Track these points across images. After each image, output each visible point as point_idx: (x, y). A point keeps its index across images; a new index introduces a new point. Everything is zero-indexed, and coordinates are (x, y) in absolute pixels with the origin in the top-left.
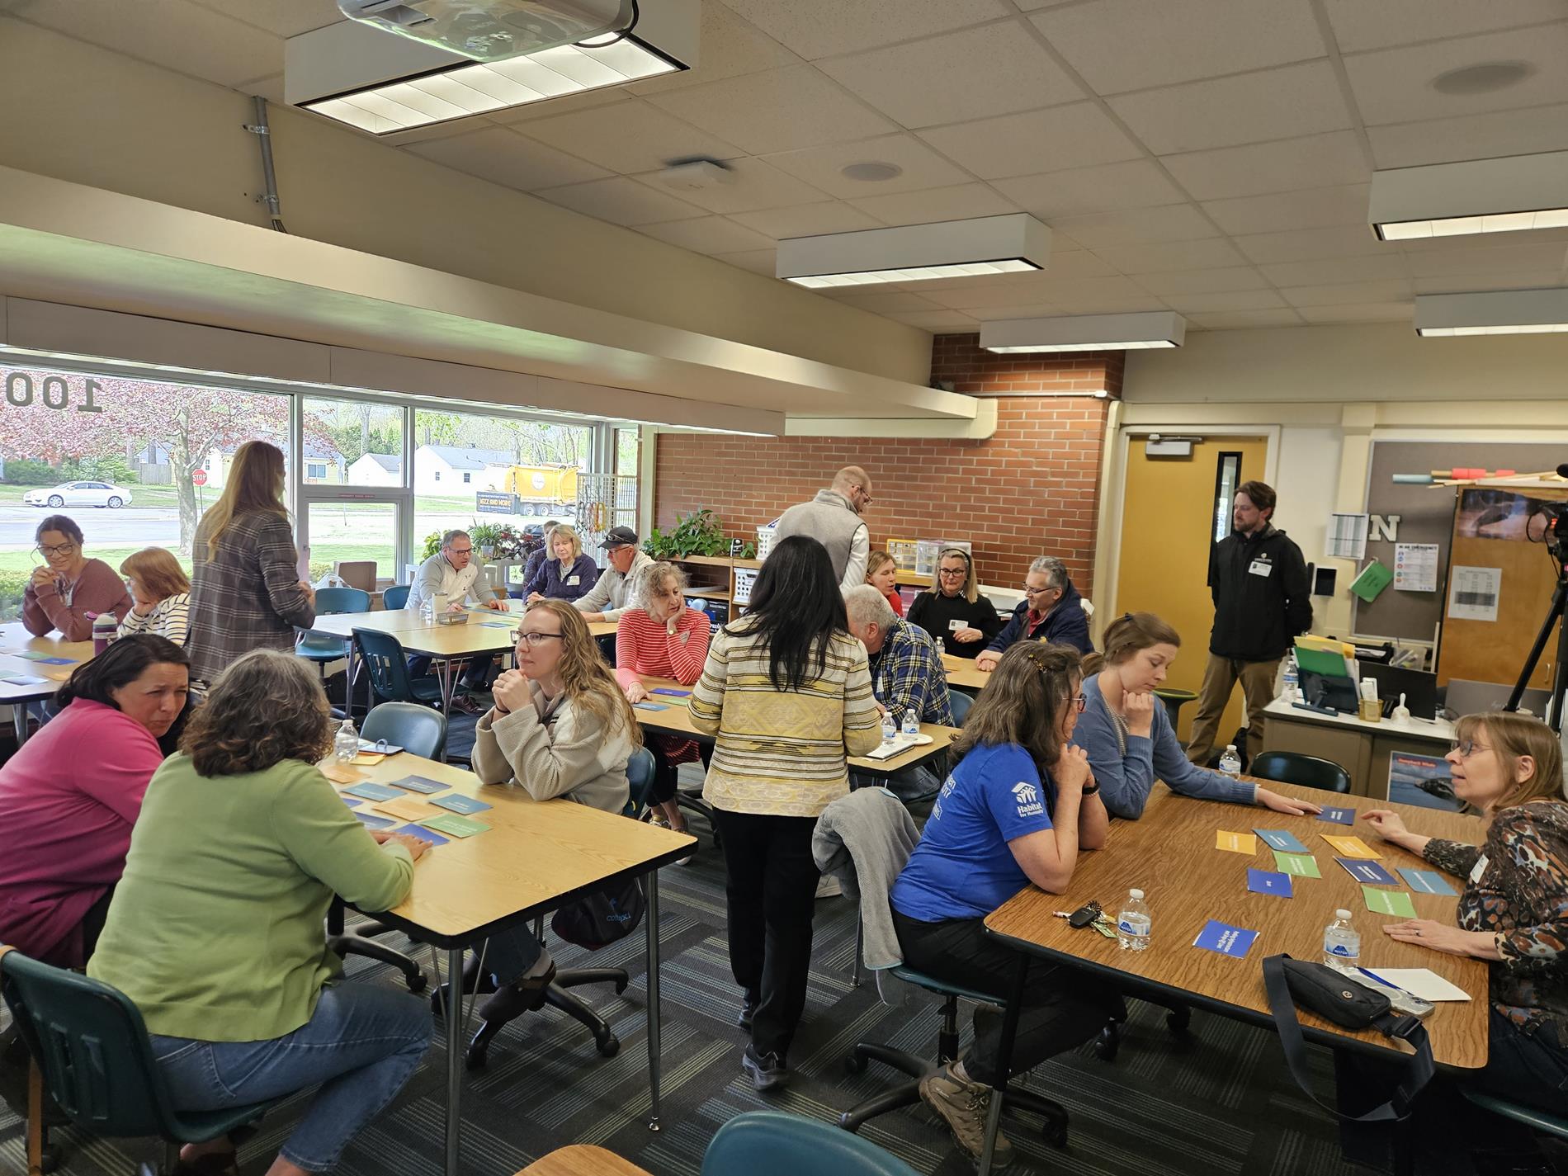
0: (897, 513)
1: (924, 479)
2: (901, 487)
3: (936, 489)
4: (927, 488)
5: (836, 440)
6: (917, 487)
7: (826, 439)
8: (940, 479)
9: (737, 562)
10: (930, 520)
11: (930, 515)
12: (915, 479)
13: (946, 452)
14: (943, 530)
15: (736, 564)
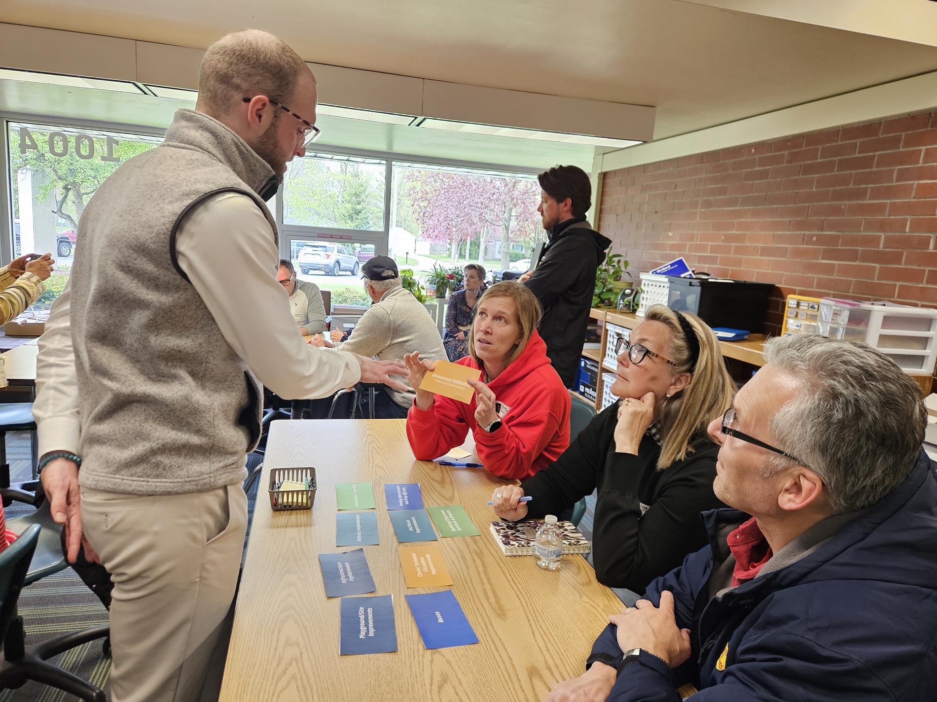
0: (828, 254)
1: (877, 193)
2: (836, 211)
3: (895, 209)
4: (881, 208)
5: (760, 146)
6: (863, 210)
7: (749, 146)
8: (906, 191)
9: (610, 316)
10: (877, 266)
11: (879, 257)
12: (861, 194)
13: (919, 140)
14: (898, 284)
15: (609, 318)
